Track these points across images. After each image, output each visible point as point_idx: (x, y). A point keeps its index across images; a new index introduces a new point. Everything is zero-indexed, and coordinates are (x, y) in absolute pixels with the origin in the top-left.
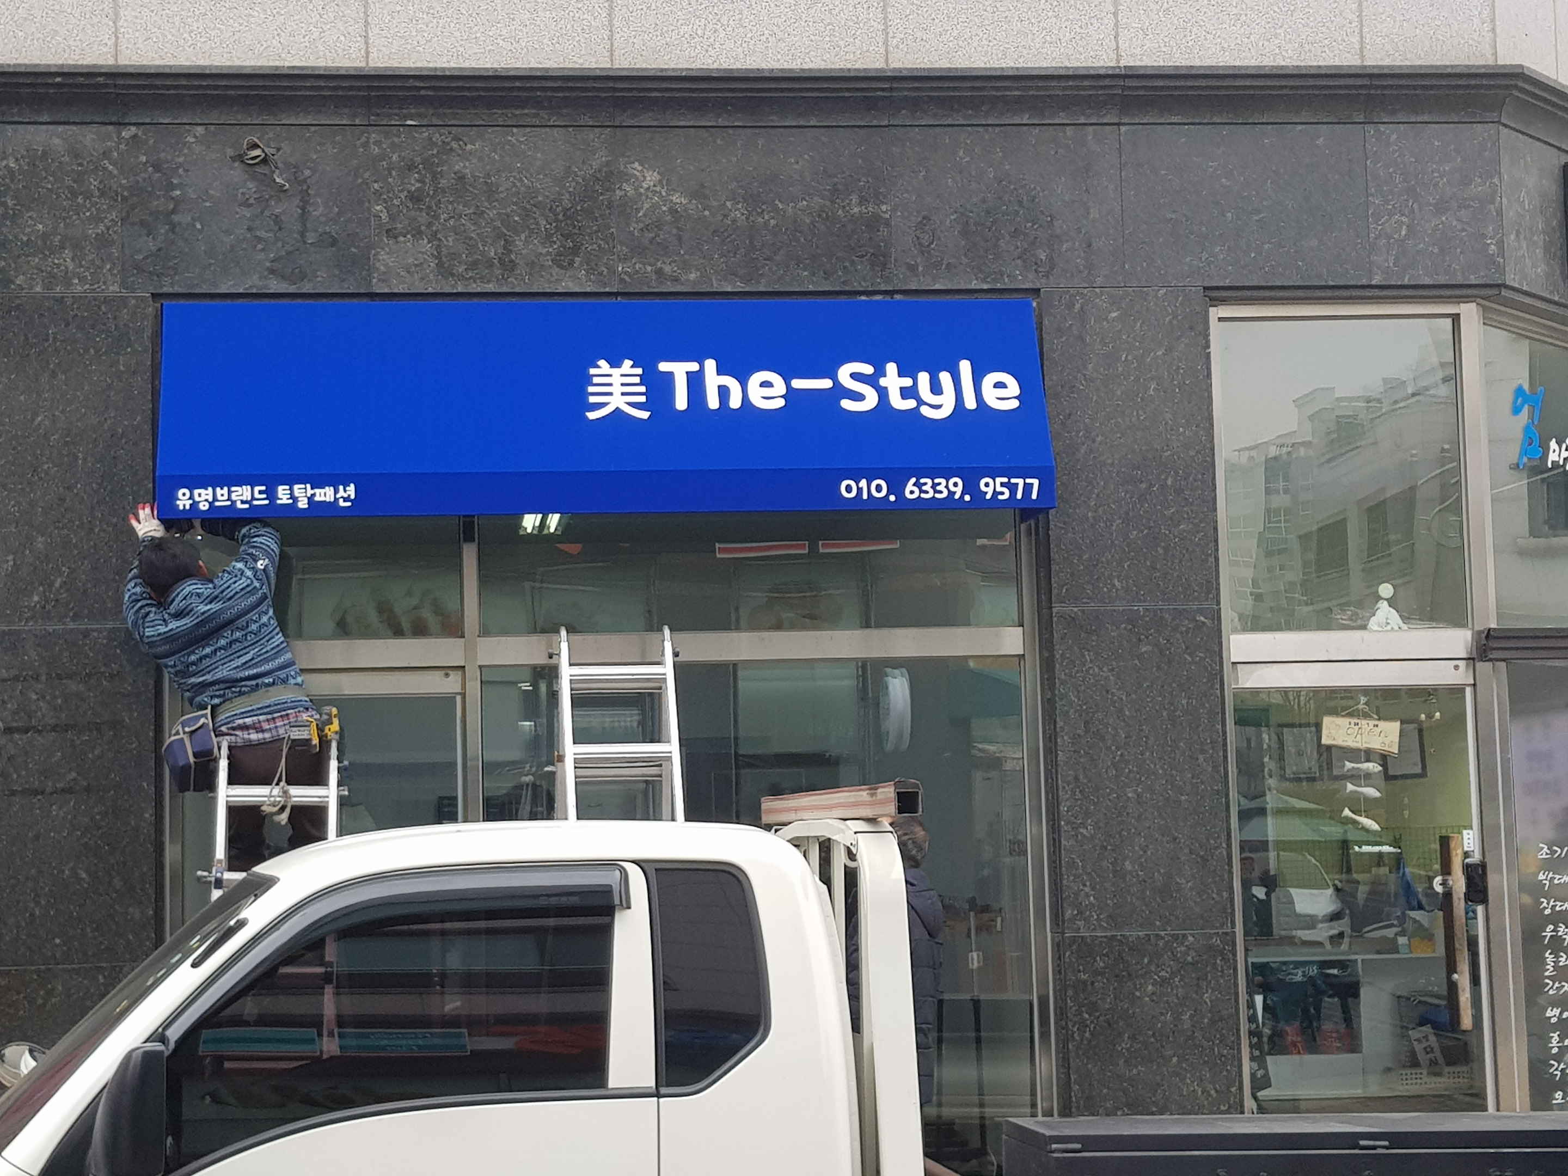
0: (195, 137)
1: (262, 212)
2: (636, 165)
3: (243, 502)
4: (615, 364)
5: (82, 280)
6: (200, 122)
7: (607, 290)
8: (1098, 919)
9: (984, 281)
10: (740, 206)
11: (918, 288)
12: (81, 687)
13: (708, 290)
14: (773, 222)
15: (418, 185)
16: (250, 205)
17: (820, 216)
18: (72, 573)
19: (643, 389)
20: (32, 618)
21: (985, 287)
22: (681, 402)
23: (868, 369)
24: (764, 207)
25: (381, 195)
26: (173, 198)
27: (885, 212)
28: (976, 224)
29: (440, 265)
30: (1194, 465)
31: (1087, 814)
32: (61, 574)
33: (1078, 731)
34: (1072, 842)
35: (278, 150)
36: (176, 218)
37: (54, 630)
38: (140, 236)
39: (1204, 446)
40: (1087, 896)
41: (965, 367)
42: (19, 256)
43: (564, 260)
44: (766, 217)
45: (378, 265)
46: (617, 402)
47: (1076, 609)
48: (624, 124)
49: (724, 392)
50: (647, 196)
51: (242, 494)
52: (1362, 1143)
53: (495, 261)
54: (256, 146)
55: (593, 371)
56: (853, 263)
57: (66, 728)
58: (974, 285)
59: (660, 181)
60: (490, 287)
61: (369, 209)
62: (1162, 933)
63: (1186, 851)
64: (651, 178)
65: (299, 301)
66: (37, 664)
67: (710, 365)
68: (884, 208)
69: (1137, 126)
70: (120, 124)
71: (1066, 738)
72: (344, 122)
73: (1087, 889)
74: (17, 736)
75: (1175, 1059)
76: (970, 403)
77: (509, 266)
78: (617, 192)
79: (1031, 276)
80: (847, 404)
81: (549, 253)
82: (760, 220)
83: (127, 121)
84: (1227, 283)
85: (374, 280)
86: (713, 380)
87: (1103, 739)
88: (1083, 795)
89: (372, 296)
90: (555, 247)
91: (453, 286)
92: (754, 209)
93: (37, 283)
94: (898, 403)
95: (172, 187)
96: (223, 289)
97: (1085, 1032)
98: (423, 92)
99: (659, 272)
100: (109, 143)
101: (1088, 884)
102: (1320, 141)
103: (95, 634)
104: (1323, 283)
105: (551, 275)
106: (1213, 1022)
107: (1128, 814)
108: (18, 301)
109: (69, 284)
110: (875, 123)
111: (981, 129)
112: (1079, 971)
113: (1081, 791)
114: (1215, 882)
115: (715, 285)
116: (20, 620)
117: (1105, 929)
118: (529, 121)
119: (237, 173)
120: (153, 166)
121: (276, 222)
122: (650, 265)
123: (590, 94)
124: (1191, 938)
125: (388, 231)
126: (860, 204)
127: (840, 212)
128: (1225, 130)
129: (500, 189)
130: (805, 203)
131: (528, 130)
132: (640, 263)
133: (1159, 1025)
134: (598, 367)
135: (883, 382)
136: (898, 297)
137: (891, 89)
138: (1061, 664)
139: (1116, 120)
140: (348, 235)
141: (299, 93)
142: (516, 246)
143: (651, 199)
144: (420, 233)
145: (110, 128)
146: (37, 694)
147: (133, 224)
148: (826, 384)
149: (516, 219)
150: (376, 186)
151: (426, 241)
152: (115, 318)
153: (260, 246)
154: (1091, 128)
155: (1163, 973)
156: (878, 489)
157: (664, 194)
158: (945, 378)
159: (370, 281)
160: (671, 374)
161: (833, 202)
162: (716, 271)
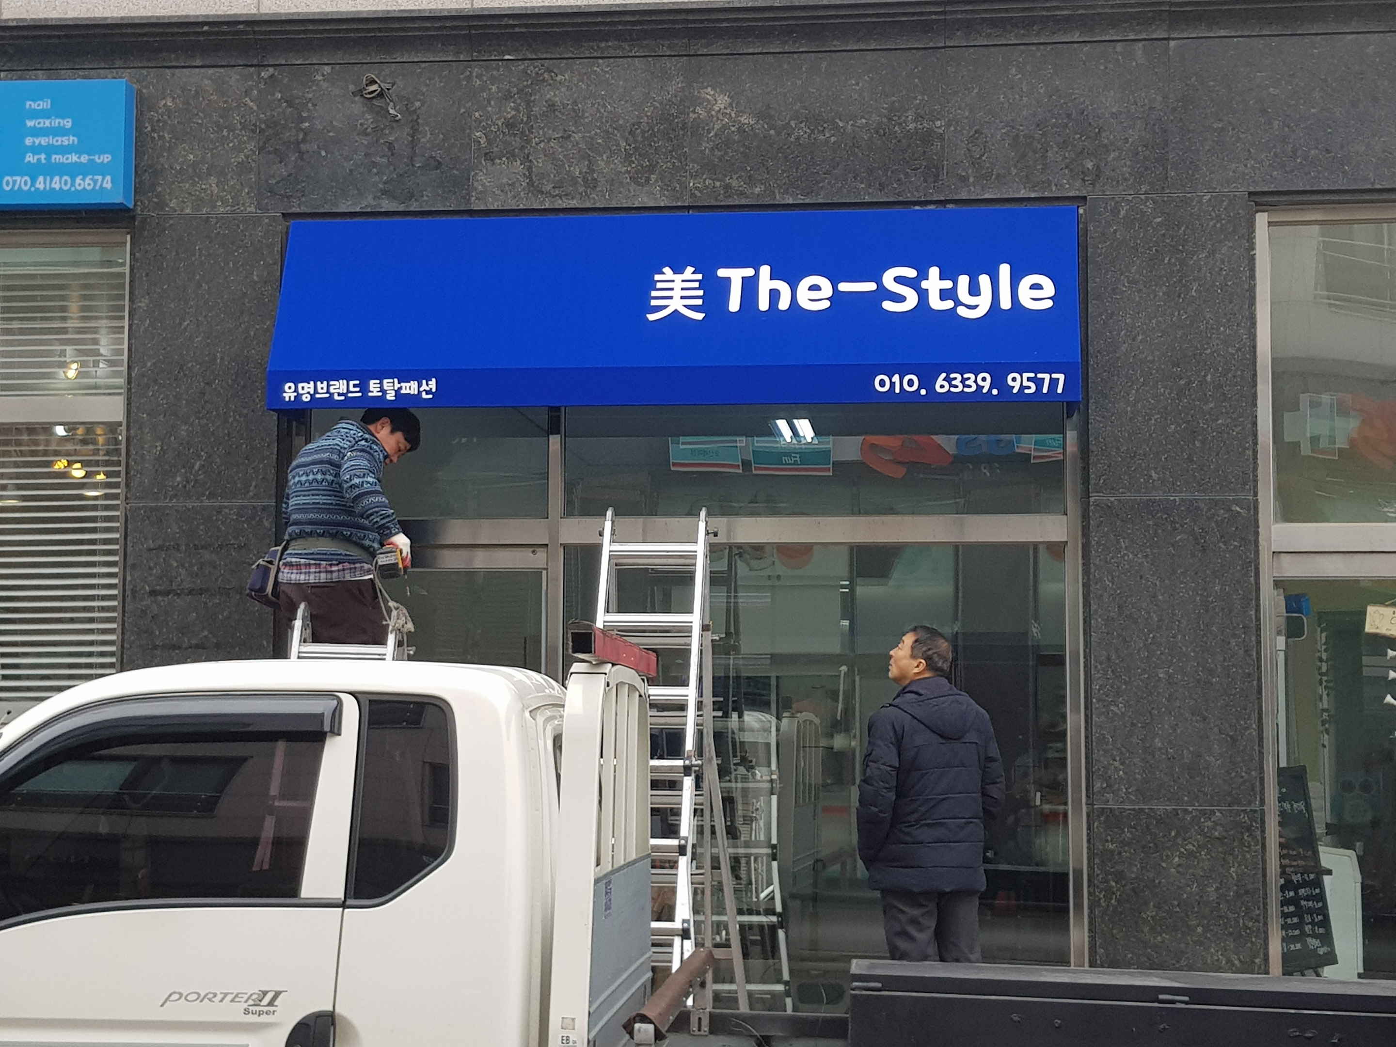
0: (323, 75)
1: (377, 141)
2: (709, 89)
3: (339, 395)
4: (678, 270)
5: (225, 203)
6: (327, 62)
7: (679, 204)
8: (1126, 793)
9: (1032, 189)
10: (803, 125)
11: (968, 198)
12: (214, 557)
13: (771, 202)
14: (833, 139)
15: (513, 113)
16: (367, 135)
17: (877, 132)
18: (209, 457)
19: (700, 293)
20: (176, 496)
21: (1033, 195)
22: (734, 305)
23: (911, 273)
24: (825, 125)
25: (480, 122)
26: (302, 130)
27: (939, 127)
28: (1025, 136)
29: (531, 183)
30: (1233, 362)
31: (1118, 694)
32: (199, 457)
33: (1112, 614)
34: (1103, 718)
35: (393, 85)
36: (303, 147)
37: (193, 507)
38: (274, 164)
39: (1245, 343)
40: (1117, 770)
41: (1005, 270)
42: (173, 183)
43: (639, 178)
44: (828, 135)
45: (476, 184)
46: (676, 304)
47: (1112, 499)
48: (699, 53)
49: (774, 295)
50: (718, 119)
51: (339, 387)
52: (1161, 997)
53: (580, 180)
54: (373, 82)
55: (657, 277)
56: (907, 175)
57: (201, 591)
58: (1023, 194)
59: (731, 104)
60: (574, 203)
61: (469, 135)
62: (1190, 808)
63: (1216, 730)
64: (722, 101)
65: (409, 218)
66: (178, 535)
67: (765, 270)
68: (938, 123)
69: (1186, 41)
70: (259, 66)
71: (1100, 620)
72: (450, 59)
73: (1117, 764)
74: (160, 598)
75: (1200, 929)
76: (1006, 303)
77: (592, 184)
78: (691, 115)
79: (1078, 184)
80: (888, 305)
81: (629, 172)
82: (822, 137)
83: (266, 63)
84: (1272, 188)
85: (473, 199)
86: (766, 283)
87: (1136, 622)
88: (1114, 674)
89: (471, 212)
90: (633, 165)
91: (541, 203)
92: (816, 127)
93: (187, 206)
94: (936, 303)
95: (303, 120)
96: (343, 209)
97: (1111, 899)
98: (517, 30)
99: (727, 187)
100: (250, 83)
101: (1118, 759)
102: (1370, 50)
103: (227, 511)
104: (1369, 187)
105: (629, 191)
106: (1238, 895)
107: (1159, 693)
108: (171, 222)
109: (214, 207)
110: (931, 45)
111: (1034, 48)
112: (1107, 841)
113: (1113, 671)
114: (1244, 761)
115: (778, 197)
116: (165, 498)
117: (1132, 802)
118: (612, 53)
119: (357, 107)
120: (286, 101)
121: (389, 149)
122: (718, 180)
123: (666, 26)
124: (1218, 814)
125: (486, 154)
126: (915, 121)
127: (896, 128)
128: (1275, 41)
129: (587, 114)
130: (864, 121)
131: (612, 60)
132: (710, 179)
133: (1185, 896)
134: (663, 273)
135: (924, 284)
136: (950, 206)
137: (944, 13)
138: (1097, 551)
139: (1164, 35)
140: (451, 159)
141: (410, 34)
142: (598, 165)
143: (722, 120)
144: (514, 156)
145: (252, 69)
146: (177, 562)
147: (269, 153)
148: (871, 286)
149: (600, 141)
150: (477, 114)
151: (519, 162)
152: (251, 235)
153: (375, 170)
154: (1140, 44)
155: (1190, 847)
156: (911, 383)
157: (733, 115)
158: (984, 281)
159: (469, 200)
160: (728, 280)
161: (890, 119)
162: (778, 185)
